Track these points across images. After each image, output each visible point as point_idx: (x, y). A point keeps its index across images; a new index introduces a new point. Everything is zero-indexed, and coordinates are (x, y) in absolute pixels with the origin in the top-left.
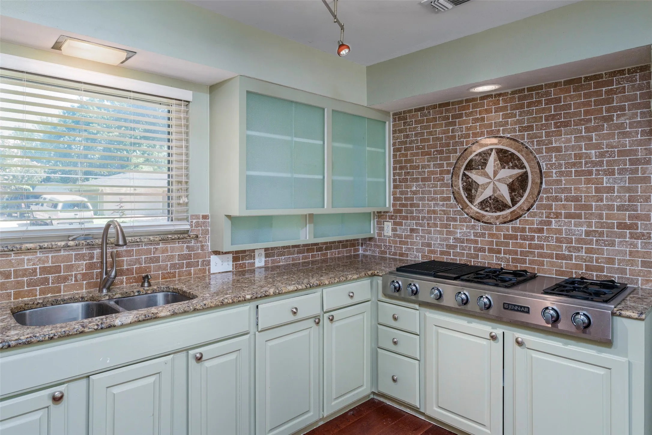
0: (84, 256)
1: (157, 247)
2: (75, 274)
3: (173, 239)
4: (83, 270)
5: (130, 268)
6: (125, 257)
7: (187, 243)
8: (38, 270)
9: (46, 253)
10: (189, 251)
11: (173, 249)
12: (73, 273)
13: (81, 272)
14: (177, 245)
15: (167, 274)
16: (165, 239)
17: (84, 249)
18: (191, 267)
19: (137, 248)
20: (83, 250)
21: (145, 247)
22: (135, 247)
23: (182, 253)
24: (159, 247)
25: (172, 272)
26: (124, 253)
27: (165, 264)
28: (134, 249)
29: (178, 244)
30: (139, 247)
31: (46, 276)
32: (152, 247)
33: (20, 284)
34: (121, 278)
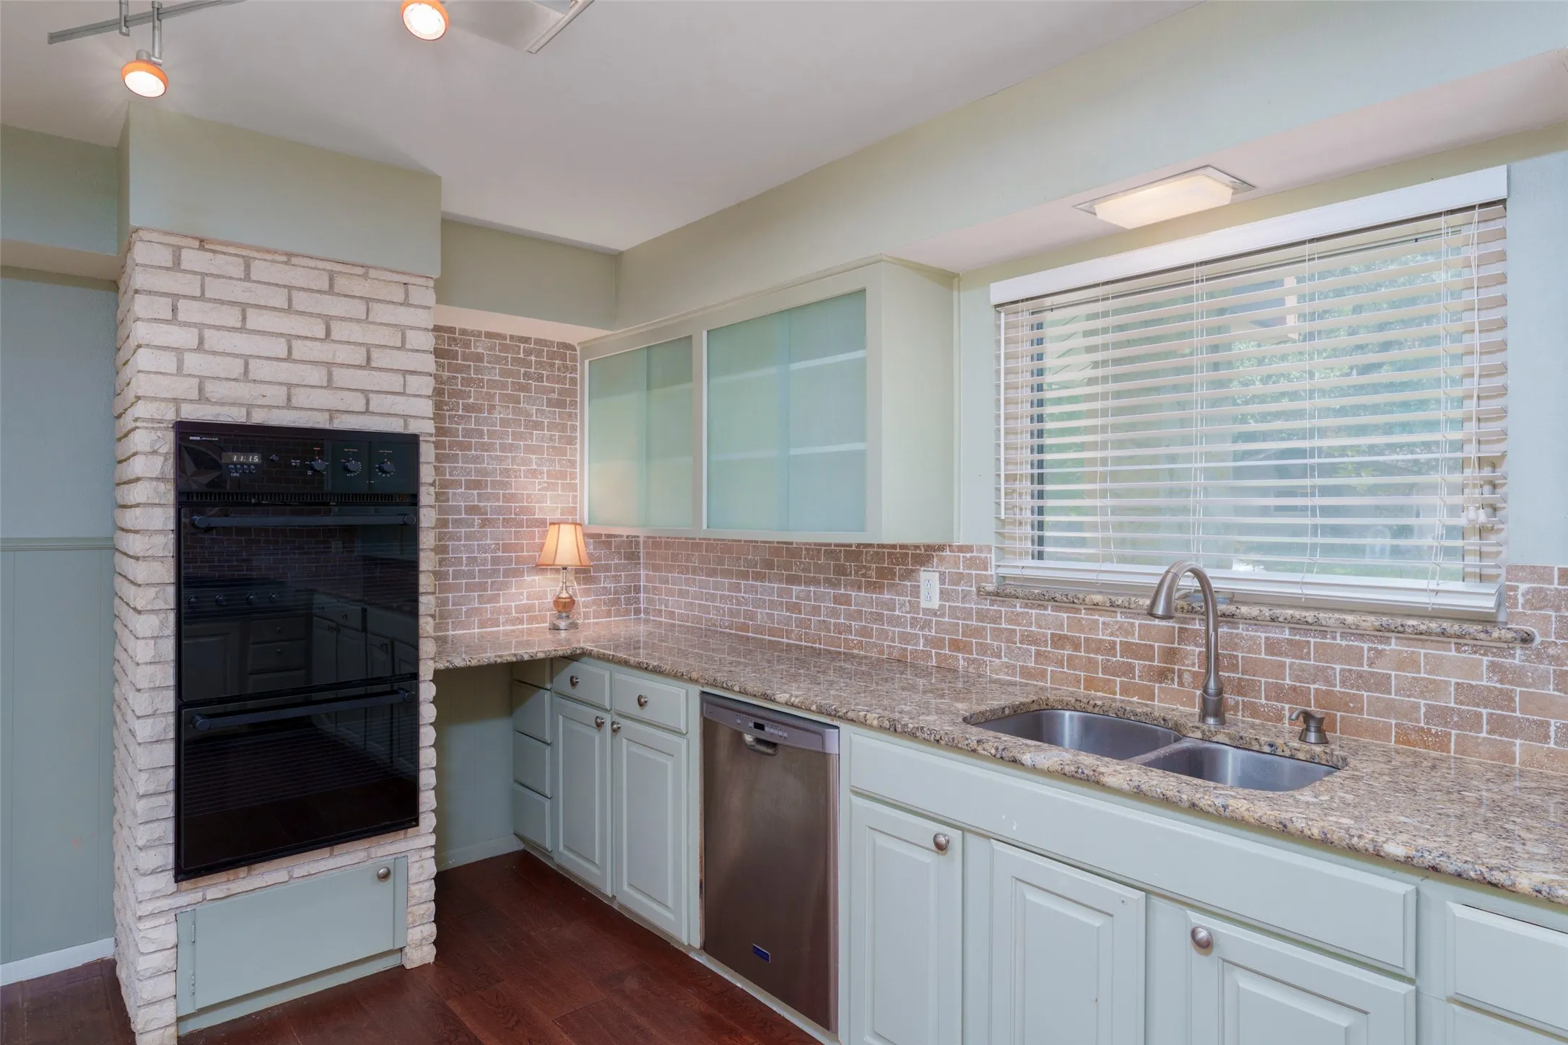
0: (1196, 637)
1: (1380, 647)
2: (1179, 670)
3: (1421, 634)
4: (1194, 665)
5: (1300, 686)
6: (1287, 656)
7: (1494, 655)
8: (1118, 647)
9: (1131, 618)
10: (1501, 681)
11: (1436, 664)
12: (1176, 667)
13: (1190, 668)
14: (1453, 653)
15: (1417, 732)
16: (1393, 627)
17: (1197, 622)
18: (1515, 736)
19: (1318, 640)
20: (1195, 624)
21: (1344, 643)
22: (1315, 637)
23: (1474, 683)
24: (1387, 648)
25: (1433, 731)
26: (1285, 647)
27: (1409, 701)
28: (1312, 640)
29: (1458, 650)
30: (1326, 638)
31: (1130, 660)
32: (1366, 646)
33: (1091, 664)
34: (1276, 706)
